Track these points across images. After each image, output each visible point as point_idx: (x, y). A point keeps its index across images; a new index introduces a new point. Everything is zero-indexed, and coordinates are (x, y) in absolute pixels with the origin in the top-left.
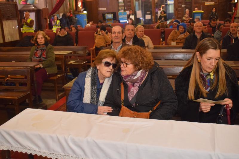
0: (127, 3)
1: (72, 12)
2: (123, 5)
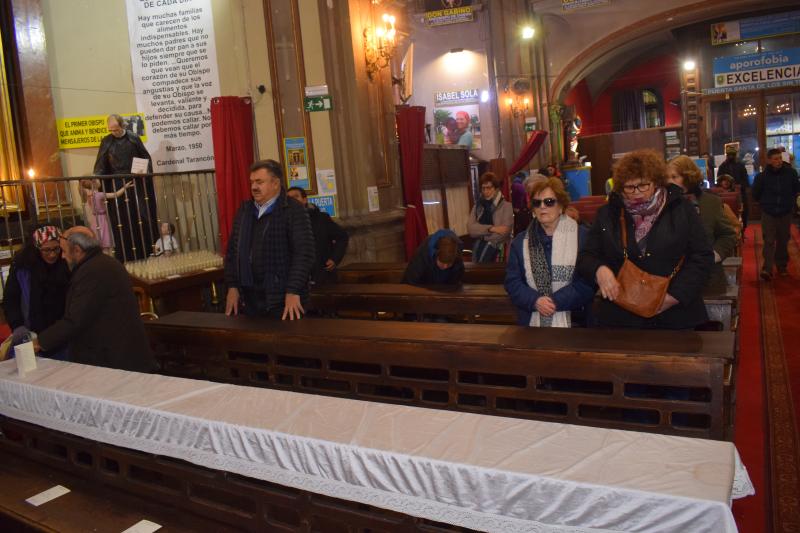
0: (688, 138)
1: (558, 166)
2: (677, 142)
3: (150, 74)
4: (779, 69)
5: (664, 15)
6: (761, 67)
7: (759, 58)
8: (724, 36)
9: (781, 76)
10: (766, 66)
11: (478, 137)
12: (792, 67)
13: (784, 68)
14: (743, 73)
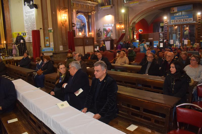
0: (165, 35)
2: (163, 36)
3: (27, 25)
4: (186, 19)
5: (152, 7)
6: (182, 18)
7: (181, 16)
8: (174, 11)
9: (186, 21)
10: (183, 18)
11: (112, 34)
12: (189, 19)
13: (187, 19)
14: (177, 20)
